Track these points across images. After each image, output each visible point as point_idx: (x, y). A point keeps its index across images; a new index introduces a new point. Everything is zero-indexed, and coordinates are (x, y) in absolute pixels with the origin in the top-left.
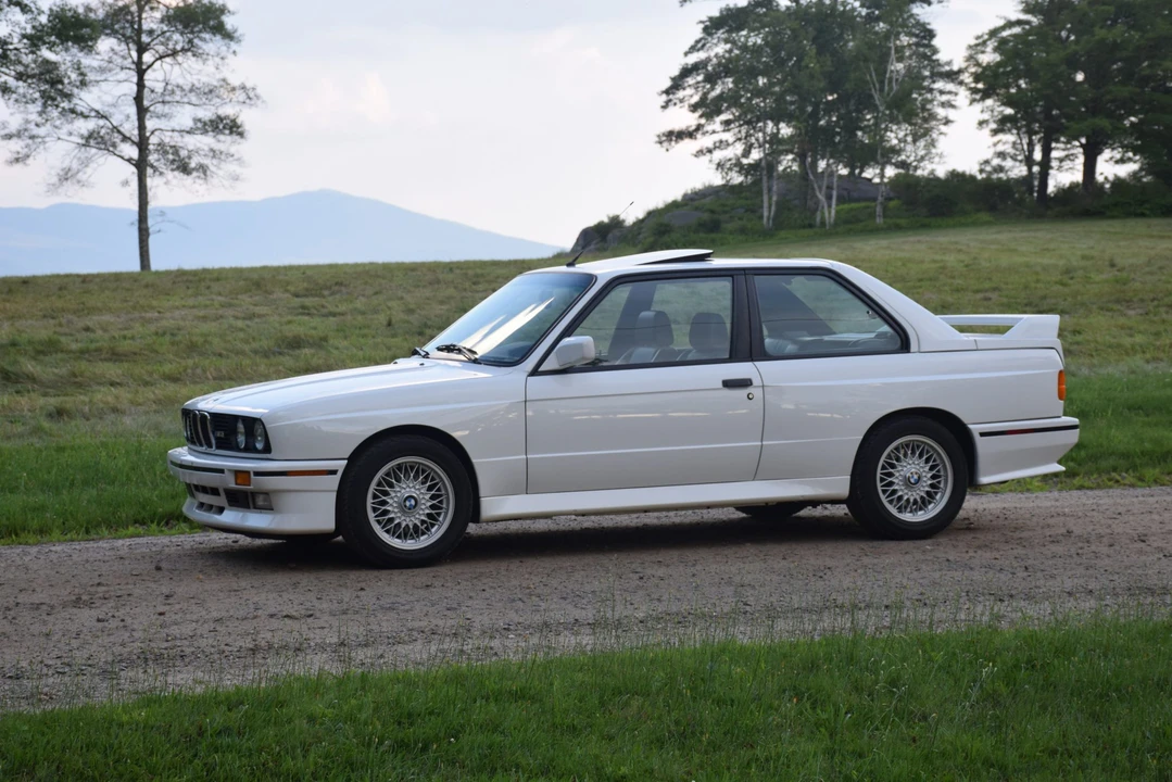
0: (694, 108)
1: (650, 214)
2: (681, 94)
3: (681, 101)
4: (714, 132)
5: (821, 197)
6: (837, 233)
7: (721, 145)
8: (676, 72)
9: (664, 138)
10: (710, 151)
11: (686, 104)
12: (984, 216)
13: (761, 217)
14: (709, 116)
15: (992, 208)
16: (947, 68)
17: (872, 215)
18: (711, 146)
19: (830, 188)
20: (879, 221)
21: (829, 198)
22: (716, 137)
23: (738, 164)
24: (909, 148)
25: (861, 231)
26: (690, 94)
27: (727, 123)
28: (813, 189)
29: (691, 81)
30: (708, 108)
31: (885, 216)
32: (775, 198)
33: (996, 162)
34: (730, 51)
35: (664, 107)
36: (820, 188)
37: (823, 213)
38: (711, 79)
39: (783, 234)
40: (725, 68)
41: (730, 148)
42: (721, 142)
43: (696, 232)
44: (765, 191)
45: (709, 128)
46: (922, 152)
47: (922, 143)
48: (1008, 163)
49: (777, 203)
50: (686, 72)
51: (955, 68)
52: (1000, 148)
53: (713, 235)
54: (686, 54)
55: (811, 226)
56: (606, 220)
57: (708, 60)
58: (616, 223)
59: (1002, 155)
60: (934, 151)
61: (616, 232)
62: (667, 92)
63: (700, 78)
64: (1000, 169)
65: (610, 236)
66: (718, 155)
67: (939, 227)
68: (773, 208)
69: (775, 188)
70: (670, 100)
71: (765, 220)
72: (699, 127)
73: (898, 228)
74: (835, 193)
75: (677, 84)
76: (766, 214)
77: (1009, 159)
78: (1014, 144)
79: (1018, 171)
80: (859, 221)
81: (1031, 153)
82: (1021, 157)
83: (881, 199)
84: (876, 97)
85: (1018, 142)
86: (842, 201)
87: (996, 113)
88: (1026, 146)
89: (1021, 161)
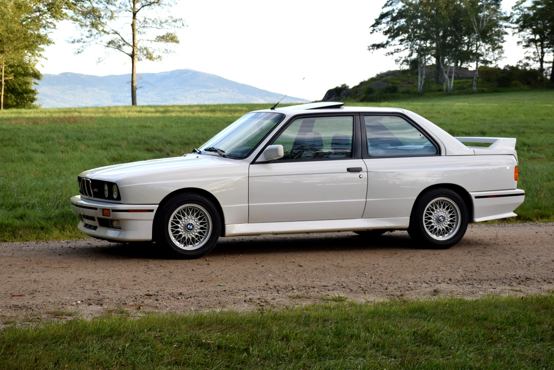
0: (386, 33)
1: (362, 84)
2: (379, 26)
3: (380, 30)
4: (395, 45)
5: (446, 76)
6: (454, 94)
7: (398, 51)
8: (378, 17)
9: (371, 48)
10: (392, 54)
11: (382, 31)
12: (526, 87)
13: (417, 86)
14: (393, 37)
15: (528, 83)
16: (504, 15)
17: (471, 86)
18: (393, 51)
19: (451, 73)
20: (475, 89)
21: (450, 77)
22: (396, 47)
23: (406, 61)
24: (491, 54)
25: (465, 93)
26: (384, 26)
27: (402, 40)
28: (442, 72)
29: (384, 20)
30: (393, 33)
31: (477, 86)
32: (424, 77)
33: (525, 61)
34: (404, 7)
35: (371, 33)
36: (446, 72)
37: (447, 84)
38: (394, 19)
39: (427, 94)
40: (401, 14)
41: (402, 52)
42: (398, 49)
43: (385, 92)
44: (419, 74)
45: (392, 43)
46: (497, 56)
47: (496, 52)
48: (531, 62)
49: (425, 79)
50: (383, 16)
52: (527, 55)
53: (394, 94)
54: (383, 8)
55: (440, 90)
56: (340, 86)
57: (393, 10)
58: (344, 88)
59: (528, 58)
60: (503, 55)
61: (345, 91)
62: (373, 26)
63: (389, 19)
64: (527, 64)
65: (342, 93)
66: (396, 56)
67: (504, 92)
68: (423, 82)
69: (424, 72)
70: (374, 30)
71: (419, 87)
72: (388, 43)
73: (483, 92)
74: (453, 75)
75: (378, 23)
76: (419, 84)
77: (532, 60)
78: (534, 53)
79: (536, 66)
80: (464, 88)
81: (543, 57)
82: (537, 59)
83: (475, 78)
84: (475, 29)
85: (536, 51)
86: (455, 78)
87: (526, 38)
88: (540, 54)
89: (537, 61)
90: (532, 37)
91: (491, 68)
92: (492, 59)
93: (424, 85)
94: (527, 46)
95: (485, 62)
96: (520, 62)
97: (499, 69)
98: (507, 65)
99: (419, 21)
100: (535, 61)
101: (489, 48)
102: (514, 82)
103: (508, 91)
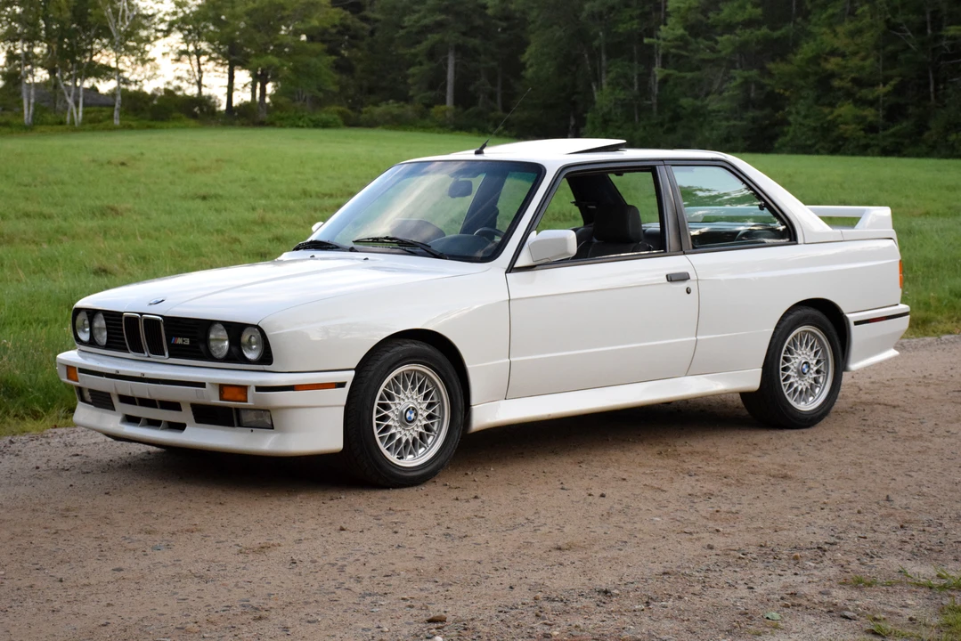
5: (70, 101)
6: (84, 130)
12: (192, 122)
13: (22, 115)
15: (195, 116)
16: (144, 12)
17: (111, 117)
19: (77, 96)
20: (117, 122)
21: (77, 104)
24: (140, 69)
25: (103, 129)
28: (63, 94)
31: (121, 119)
32: (32, 101)
36: (69, 95)
37: (72, 114)
39: (42, 128)
44: (24, 95)
46: (149, 73)
47: (148, 66)
48: (184, 85)
49: (35, 104)
51: (150, 12)
52: (179, 74)
55: (61, 123)
59: (179, 78)
60: (158, 72)
67: (161, 128)
68: (31, 108)
69: (32, 93)
71: (26, 117)
73: (130, 128)
74: (81, 100)
76: (26, 112)
77: (185, 82)
78: (188, 71)
79: (192, 91)
80: (100, 121)
81: (200, 78)
82: (193, 81)
83: (117, 106)
84: (112, 29)
85: (191, 69)
86: (85, 105)
87: (174, 48)
88: (197, 74)
89: (193, 84)
90: (183, 47)
91: (135, 91)
92: (143, 77)
93: (34, 114)
94: (178, 60)
95: (126, 81)
96: (168, 83)
97: (145, 93)
98: (156, 87)
99: (18, 10)
100: (189, 83)
101: (137, 60)
102: (175, 115)
103: (168, 128)
